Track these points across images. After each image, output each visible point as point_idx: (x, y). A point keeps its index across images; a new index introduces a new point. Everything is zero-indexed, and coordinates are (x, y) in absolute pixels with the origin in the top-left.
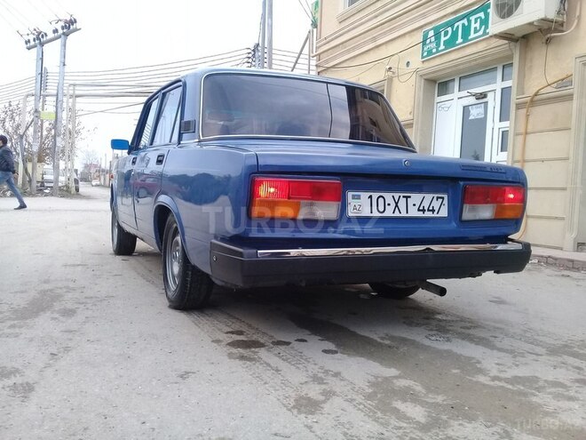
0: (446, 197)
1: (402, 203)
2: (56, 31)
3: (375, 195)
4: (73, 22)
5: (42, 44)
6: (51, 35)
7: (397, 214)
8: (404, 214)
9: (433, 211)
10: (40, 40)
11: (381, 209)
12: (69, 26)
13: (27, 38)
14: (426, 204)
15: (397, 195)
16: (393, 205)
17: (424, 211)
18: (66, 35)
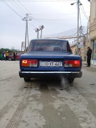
0: (62, 62)
1: (52, 64)
2: (40, 28)
3: (46, 62)
4: (43, 26)
5: (38, 31)
6: (39, 29)
7: (50, 66)
8: (52, 66)
9: (59, 65)
10: (38, 30)
11: (47, 65)
12: (42, 27)
13: (36, 30)
14: (57, 64)
15: (50, 62)
16: (50, 64)
17: (56, 65)
18: (42, 29)
